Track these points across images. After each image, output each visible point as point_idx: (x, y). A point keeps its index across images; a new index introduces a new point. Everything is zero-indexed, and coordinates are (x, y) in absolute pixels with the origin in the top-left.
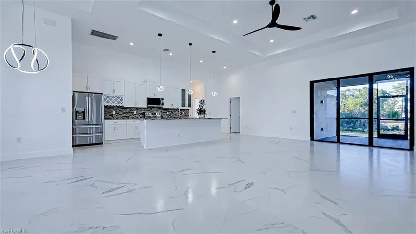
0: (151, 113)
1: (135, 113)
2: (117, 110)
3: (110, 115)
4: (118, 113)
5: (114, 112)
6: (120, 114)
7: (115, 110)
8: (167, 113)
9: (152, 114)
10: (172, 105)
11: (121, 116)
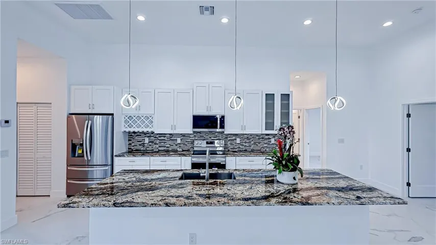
0: (205, 142)
1: (179, 141)
2: (150, 136)
3: (140, 145)
4: (152, 142)
5: (147, 140)
6: (156, 144)
7: (148, 137)
8: (238, 141)
9: (207, 143)
10: (243, 128)
11: (157, 146)
